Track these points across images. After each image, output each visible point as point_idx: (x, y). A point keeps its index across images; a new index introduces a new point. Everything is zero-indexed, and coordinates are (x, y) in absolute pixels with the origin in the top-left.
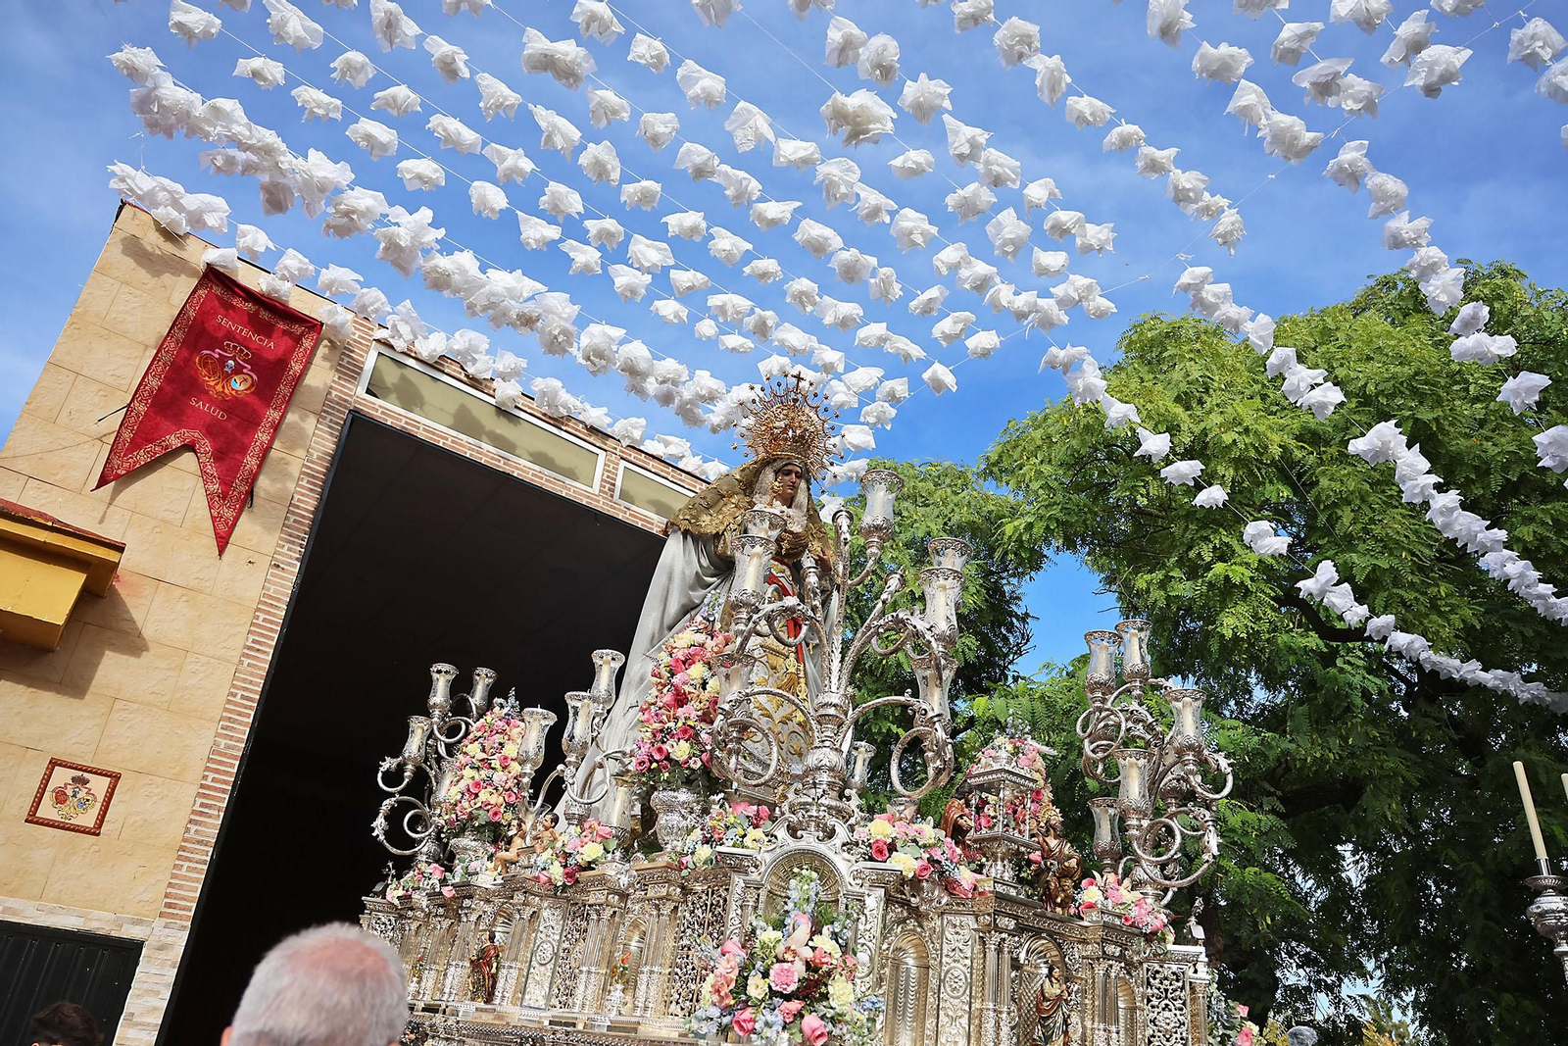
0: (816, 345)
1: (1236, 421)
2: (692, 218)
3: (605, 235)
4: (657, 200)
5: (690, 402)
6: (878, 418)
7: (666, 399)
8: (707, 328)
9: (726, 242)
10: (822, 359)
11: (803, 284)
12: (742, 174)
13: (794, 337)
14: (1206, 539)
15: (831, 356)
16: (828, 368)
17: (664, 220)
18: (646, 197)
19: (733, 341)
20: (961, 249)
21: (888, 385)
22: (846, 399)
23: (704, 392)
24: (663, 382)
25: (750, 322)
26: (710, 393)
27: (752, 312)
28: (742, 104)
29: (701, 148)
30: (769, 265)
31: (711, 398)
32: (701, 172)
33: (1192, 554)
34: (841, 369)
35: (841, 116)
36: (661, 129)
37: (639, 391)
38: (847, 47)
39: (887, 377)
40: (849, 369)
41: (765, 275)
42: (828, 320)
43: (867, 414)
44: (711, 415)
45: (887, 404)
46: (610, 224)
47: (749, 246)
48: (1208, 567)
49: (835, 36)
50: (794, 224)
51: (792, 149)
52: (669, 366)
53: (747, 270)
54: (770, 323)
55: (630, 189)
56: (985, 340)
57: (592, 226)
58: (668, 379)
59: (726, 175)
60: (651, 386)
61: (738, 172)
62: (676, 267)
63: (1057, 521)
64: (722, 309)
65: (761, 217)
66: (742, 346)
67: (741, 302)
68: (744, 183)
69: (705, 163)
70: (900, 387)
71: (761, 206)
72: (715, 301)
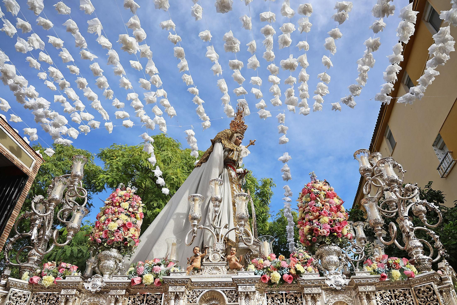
0: (78, 100)
1: (176, 174)
2: (59, 41)
3: (24, 27)
4: (49, 29)
5: (23, 94)
6: (84, 130)
7: (14, 88)
8: (43, 75)
9: (66, 54)
10: (78, 105)
11: (84, 80)
12: (83, 39)
13: (72, 94)
14: (157, 201)
15: (81, 105)
16: (78, 108)
17: (48, 36)
18: (46, 25)
19: (50, 84)
20: (137, 96)
21: (94, 122)
22: (78, 120)
23: (30, 94)
24: (17, 83)
25: (60, 82)
26: (32, 95)
27: (63, 79)
28: (97, 19)
29: (75, 23)
30: (76, 69)
31: (31, 97)
32: (70, 30)
33: (151, 203)
34: (82, 110)
35: (124, 41)
36: (63, 10)
37: (5, 82)
38: (134, 25)
39: (94, 120)
40: (84, 111)
41: (73, 71)
42: (86, 94)
43: (82, 128)
44: (27, 102)
45: (89, 128)
46: (28, 25)
47: (73, 60)
48: (154, 208)
49: (132, 20)
50: (92, 62)
51: (104, 41)
52: (21, 79)
53: (68, 67)
54: (67, 86)
55: (42, 19)
56: (129, 123)
57: (20, 21)
58: (19, 83)
59: (79, 36)
60: (10, 82)
61: (83, 37)
62: (44, 52)
63: (117, 180)
64: (53, 73)
65: (83, 54)
66: (52, 87)
67: (60, 75)
68: (83, 42)
69: (74, 29)
70: (97, 124)
71: (85, 51)
72: (52, 69)
